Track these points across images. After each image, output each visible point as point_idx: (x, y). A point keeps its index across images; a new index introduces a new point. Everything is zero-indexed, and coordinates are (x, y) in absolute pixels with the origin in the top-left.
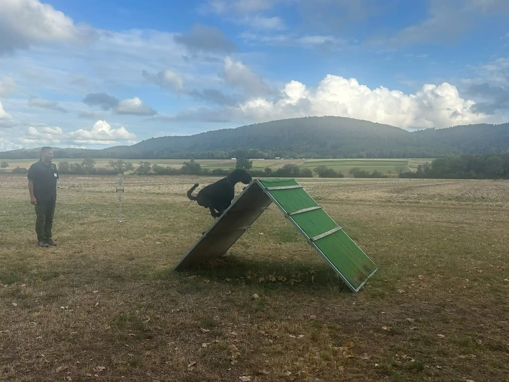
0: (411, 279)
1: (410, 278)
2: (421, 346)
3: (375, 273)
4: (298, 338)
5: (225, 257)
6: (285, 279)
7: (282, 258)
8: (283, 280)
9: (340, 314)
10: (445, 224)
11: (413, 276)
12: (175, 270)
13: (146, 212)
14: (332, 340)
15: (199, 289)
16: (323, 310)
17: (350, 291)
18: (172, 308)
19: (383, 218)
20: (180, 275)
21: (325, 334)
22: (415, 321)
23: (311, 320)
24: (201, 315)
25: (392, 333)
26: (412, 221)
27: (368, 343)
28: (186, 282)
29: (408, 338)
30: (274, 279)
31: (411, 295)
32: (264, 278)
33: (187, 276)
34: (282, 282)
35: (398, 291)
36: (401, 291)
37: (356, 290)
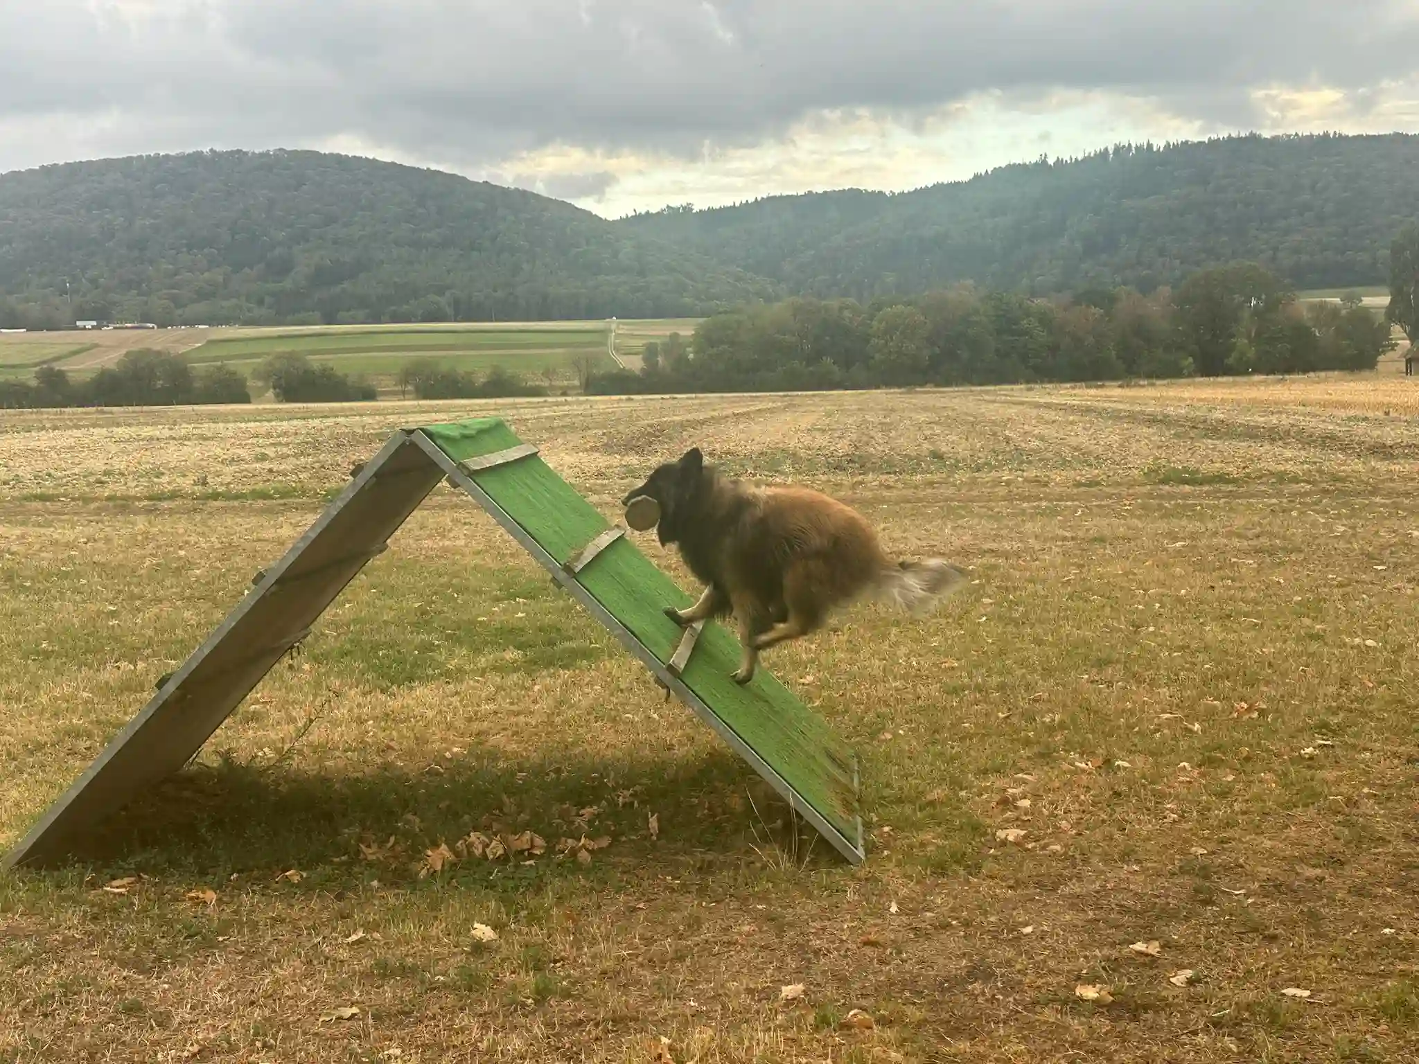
3: (861, 774)
7: (447, 755)
12: (18, 863)
22: (1165, 948)
25: (1125, 1008)
29: (1197, 1019)
30: (496, 848)
31: (1058, 847)
32: (452, 848)
33: (93, 885)
34: (531, 856)
35: (1001, 834)
36: (1012, 834)
37: (861, 853)
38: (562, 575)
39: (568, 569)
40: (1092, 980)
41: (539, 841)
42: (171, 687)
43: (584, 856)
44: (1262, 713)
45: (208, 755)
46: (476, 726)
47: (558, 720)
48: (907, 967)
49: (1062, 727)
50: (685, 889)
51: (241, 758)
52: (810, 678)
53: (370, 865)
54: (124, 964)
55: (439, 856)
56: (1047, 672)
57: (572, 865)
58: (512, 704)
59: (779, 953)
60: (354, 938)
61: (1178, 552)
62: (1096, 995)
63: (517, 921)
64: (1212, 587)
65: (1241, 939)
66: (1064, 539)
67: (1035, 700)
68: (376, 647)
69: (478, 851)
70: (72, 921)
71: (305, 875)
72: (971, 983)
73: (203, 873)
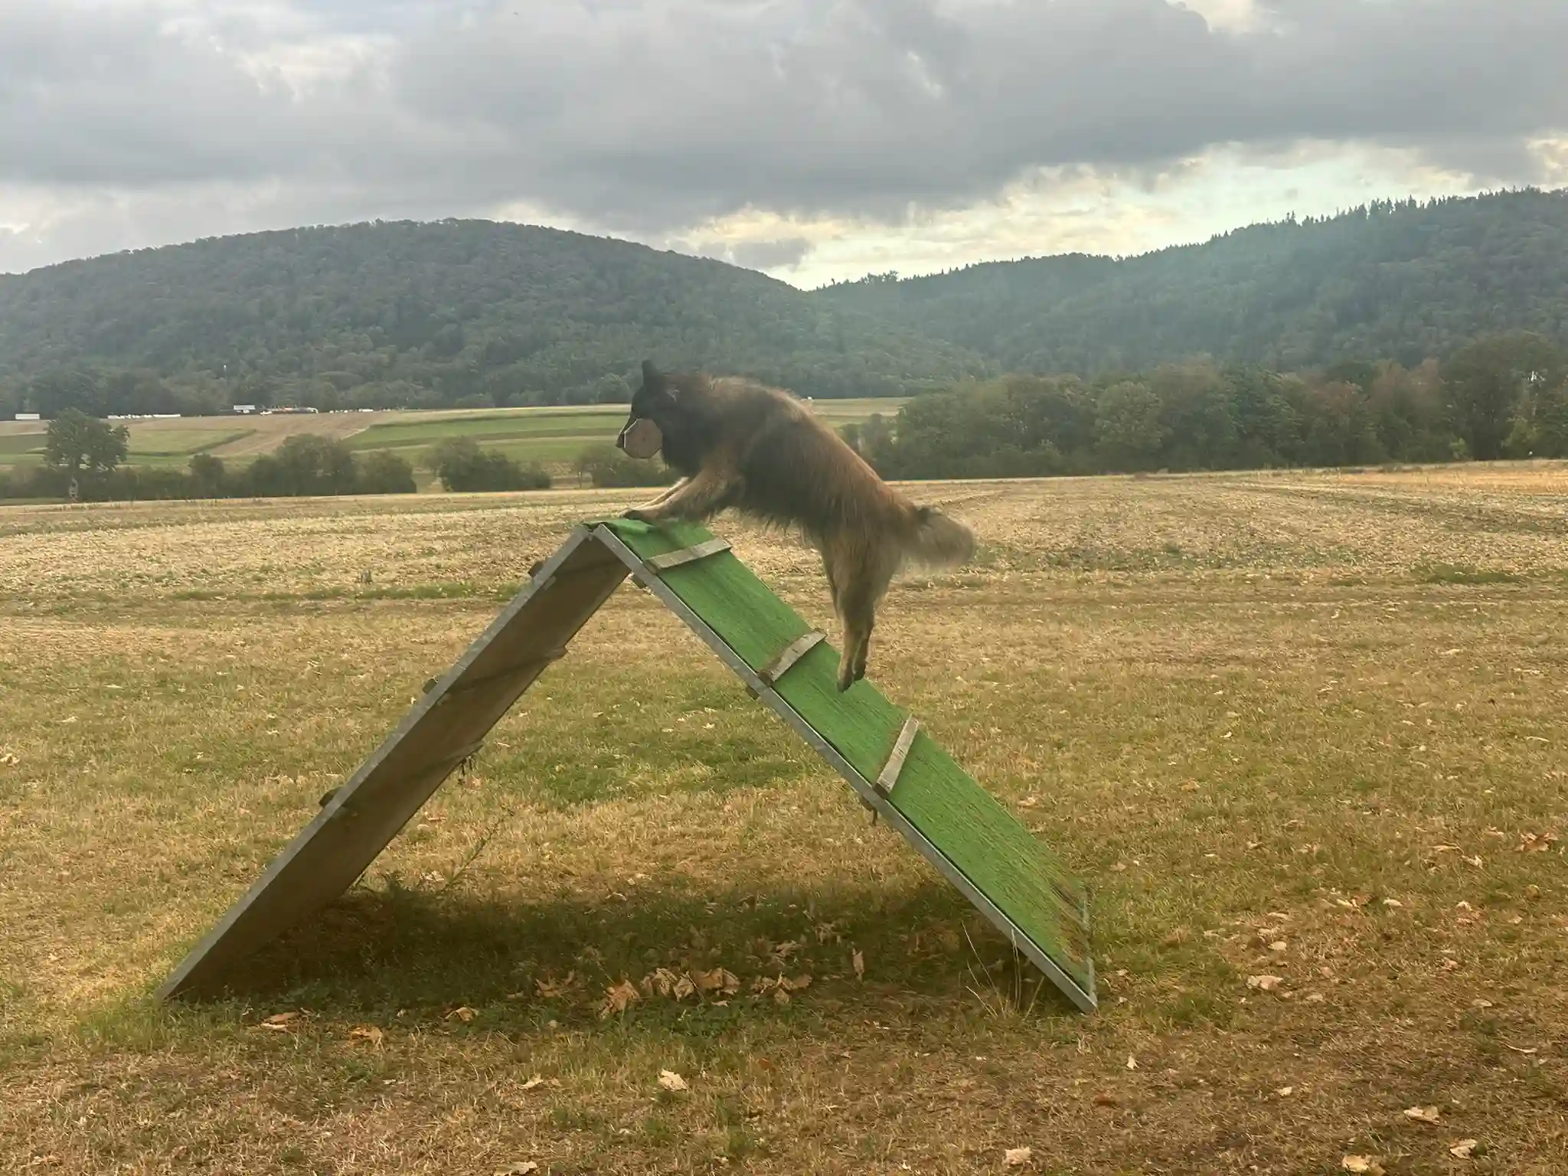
8: (723, 985)
12: (174, 995)
16: (1031, 1111)
20: (217, 1020)
22: (1442, 1114)
30: (685, 987)
31: (1317, 997)
32: (636, 985)
33: (251, 1020)
34: (723, 996)
35: (1253, 981)
36: (1266, 981)
37: (1093, 999)
38: (758, 684)
39: (765, 677)
40: (1361, 1149)
41: (732, 980)
42: (336, 804)
43: (782, 997)
44: (1552, 845)
45: (373, 878)
46: (661, 850)
47: (750, 843)
48: (1149, 1131)
49: (1321, 858)
50: (895, 1037)
51: (407, 884)
52: (1032, 800)
53: (547, 1002)
54: (283, 1109)
55: (622, 994)
56: (1303, 796)
57: (769, 1007)
58: (700, 825)
59: (1002, 1112)
60: (530, 1084)
61: (1453, 662)
62: (1365, 1168)
63: (709, 1070)
64: (1492, 701)
65: (1533, 1106)
66: (1319, 644)
67: (1290, 829)
68: (552, 762)
69: (664, 990)
70: (228, 1061)
71: (477, 1013)
72: (1222, 1151)
73: (367, 1008)
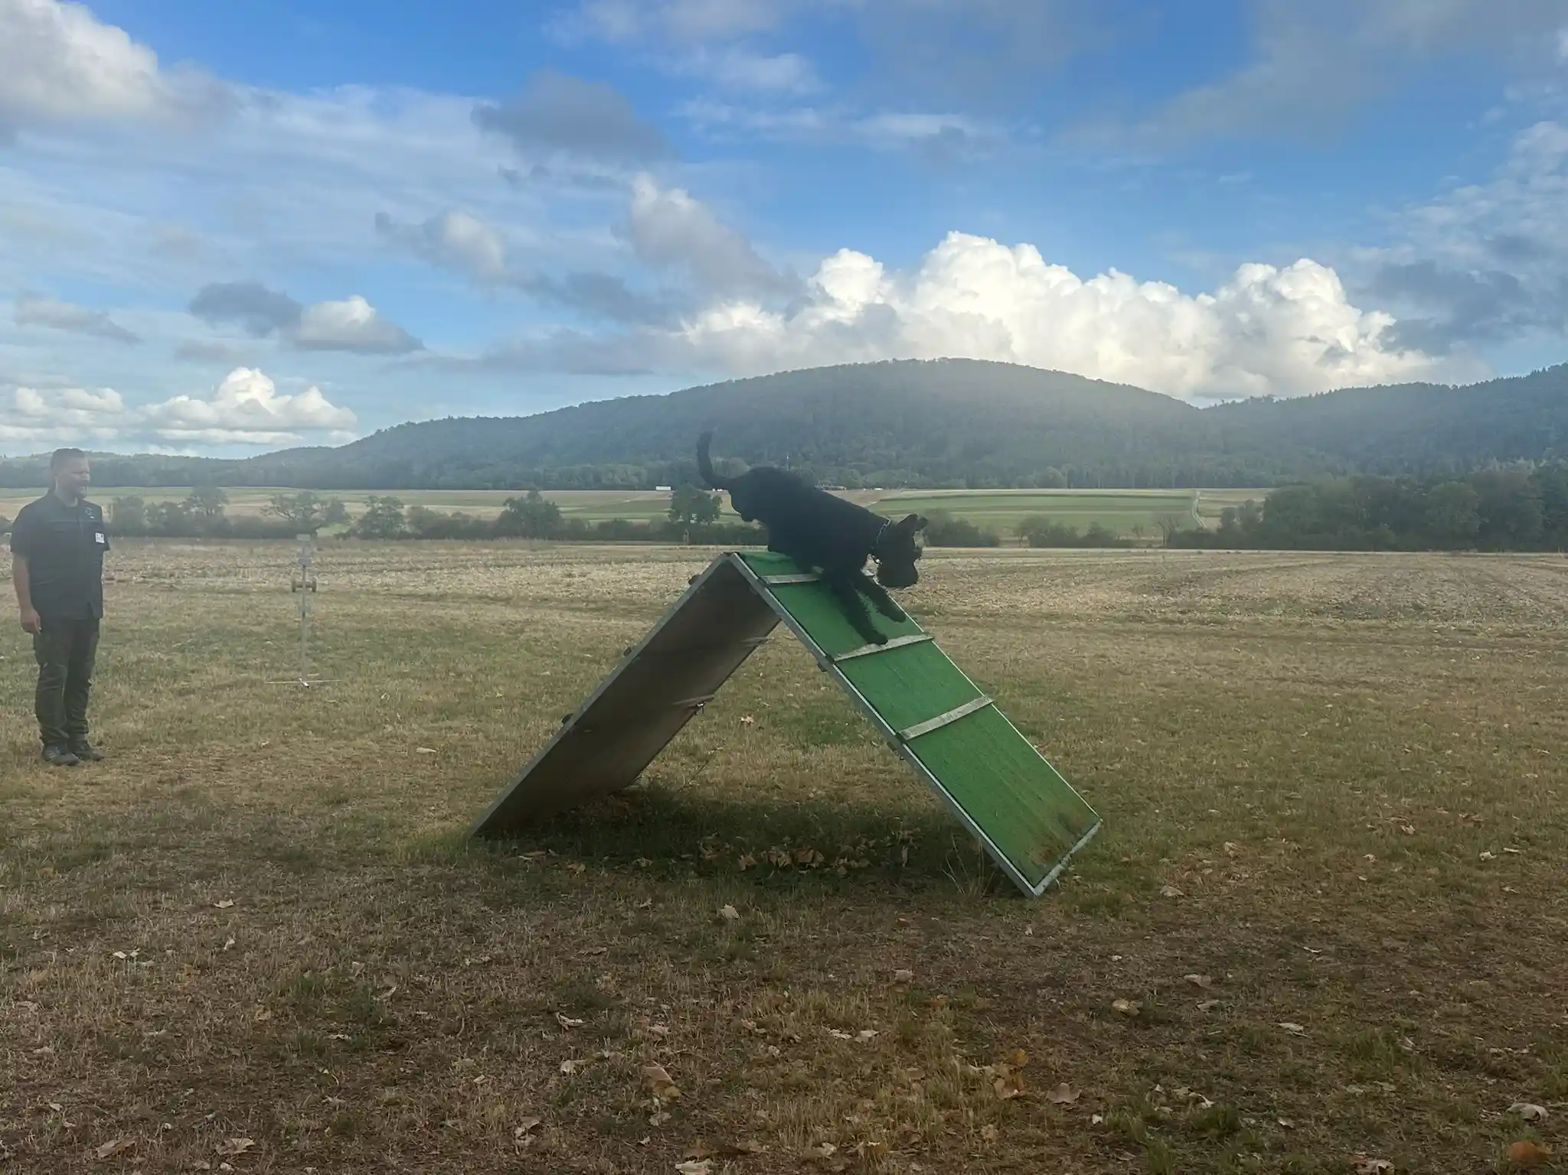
0: (1201, 855)
1: (1200, 853)
2: (1229, 1058)
3: (1094, 837)
4: (857, 1039)
5: (633, 794)
6: (820, 858)
7: (812, 795)
8: (813, 861)
9: (987, 965)
10: (1302, 688)
11: (1207, 845)
12: (475, 835)
13: (386, 655)
14: (960, 1045)
15: (549, 893)
16: (935, 953)
17: (1018, 893)
18: (465, 952)
19: (1118, 670)
20: (492, 850)
21: (940, 1025)
22: (1213, 982)
23: (899, 983)
24: (560, 974)
25: (1142, 1020)
26: (1205, 677)
27: (1072, 1052)
28: (511, 871)
29: (1195, 1034)
30: (785, 859)
37: (1037, 890)
38: (825, 662)
39: (829, 658)
40: (1129, 996)
50: (892, 901)
55: (746, 860)
62: (1127, 1008)
63: (758, 909)
69: (774, 861)
73: (590, 854)
